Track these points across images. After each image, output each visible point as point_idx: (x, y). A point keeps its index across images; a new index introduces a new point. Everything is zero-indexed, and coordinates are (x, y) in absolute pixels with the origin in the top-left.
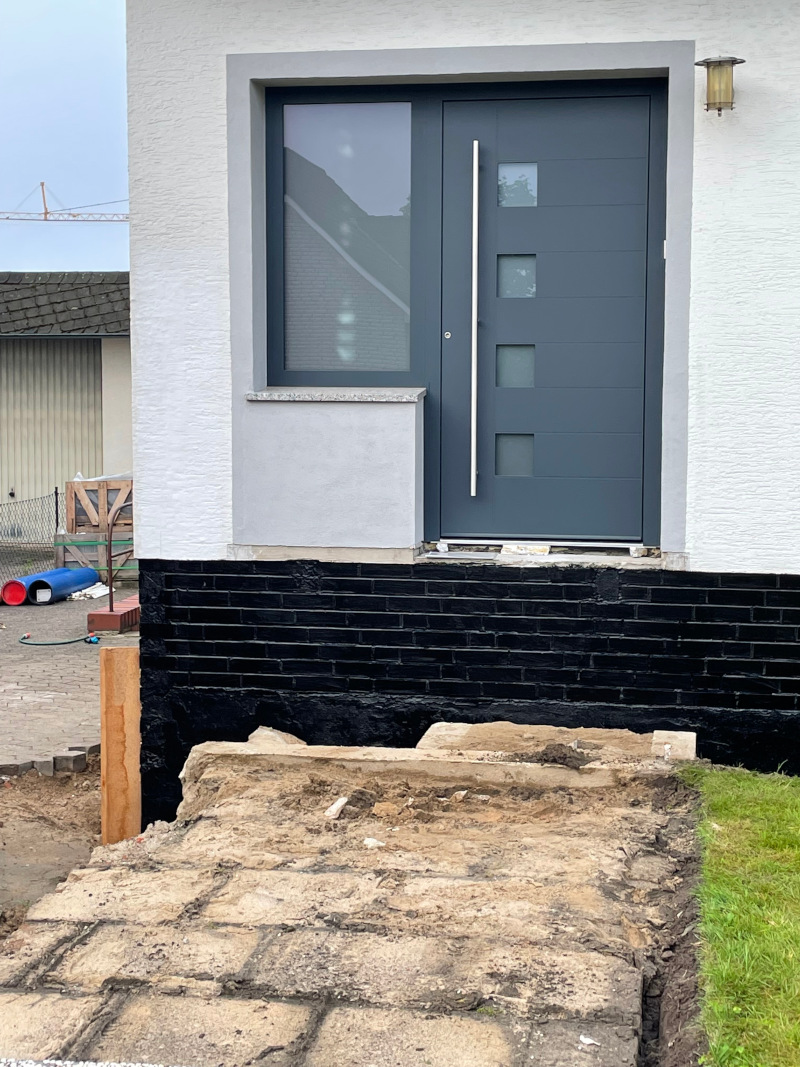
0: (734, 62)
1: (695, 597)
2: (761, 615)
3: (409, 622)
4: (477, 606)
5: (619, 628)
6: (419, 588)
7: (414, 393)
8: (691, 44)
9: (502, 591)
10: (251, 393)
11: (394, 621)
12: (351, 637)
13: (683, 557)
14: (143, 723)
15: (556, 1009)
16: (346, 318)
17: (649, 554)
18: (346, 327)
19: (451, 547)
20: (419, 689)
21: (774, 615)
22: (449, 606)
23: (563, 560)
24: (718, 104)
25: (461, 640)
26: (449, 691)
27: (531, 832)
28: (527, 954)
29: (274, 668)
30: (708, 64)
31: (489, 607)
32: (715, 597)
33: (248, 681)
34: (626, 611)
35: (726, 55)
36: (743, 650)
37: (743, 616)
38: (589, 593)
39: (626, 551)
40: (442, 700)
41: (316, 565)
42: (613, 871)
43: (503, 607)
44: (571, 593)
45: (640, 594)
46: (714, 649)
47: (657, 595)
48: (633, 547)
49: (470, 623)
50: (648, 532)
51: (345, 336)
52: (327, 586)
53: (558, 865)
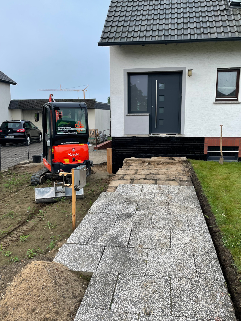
0: (192, 70)
1: (186, 140)
2: (194, 142)
3: (148, 144)
4: (157, 142)
5: (175, 144)
6: (149, 140)
7: (148, 114)
8: (186, 67)
9: (160, 140)
10: (127, 115)
11: (146, 144)
12: (140, 146)
13: (184, 135)
14: (112, 158)
15: (182, 180)
16: (138, 104)
17: (179, 135)
18: (138, 106)
19: (153, 135)
20: (149, 153)
21: (195, 142)
22: (153, 142)
23: (168, 136)
24: (190, 75)
25: (155, 147)
26: (153, 153)
27: (171, 166)
28: (176, 176)
29: (130, 151)
30: (188, 70)
31: (159, 142)
32: (188, 140)
33: (127, 152)
34: (177, 142)
35: (191, 69)
36: (192, 147)
37: (192, 142)
38: (172, 140)
39: (176, 135)
40: (152, 154)
41: (135, 137)
42: (183, 169)
43: (160, 142)
44: (169, 140)
45: (178, 140)
46: (188, 147)
47: (181, 140)
48: (177, 134)
49: (156, 144)
50: (179, 132)
51: (138, 107)
52: (137, 140)
53: (176, 169)
